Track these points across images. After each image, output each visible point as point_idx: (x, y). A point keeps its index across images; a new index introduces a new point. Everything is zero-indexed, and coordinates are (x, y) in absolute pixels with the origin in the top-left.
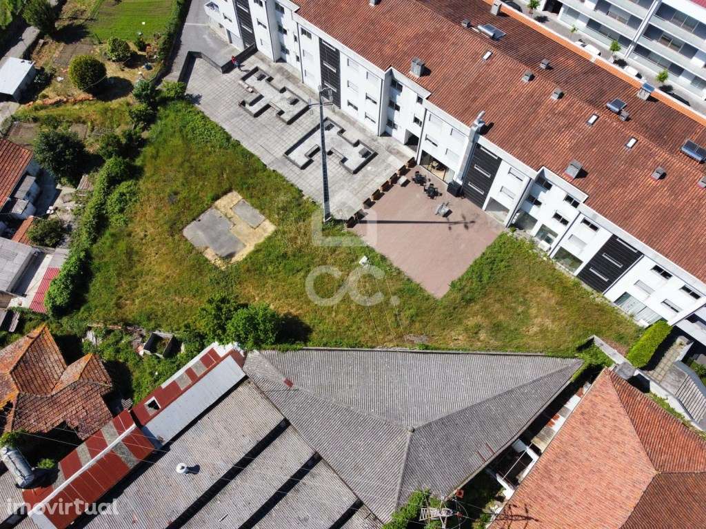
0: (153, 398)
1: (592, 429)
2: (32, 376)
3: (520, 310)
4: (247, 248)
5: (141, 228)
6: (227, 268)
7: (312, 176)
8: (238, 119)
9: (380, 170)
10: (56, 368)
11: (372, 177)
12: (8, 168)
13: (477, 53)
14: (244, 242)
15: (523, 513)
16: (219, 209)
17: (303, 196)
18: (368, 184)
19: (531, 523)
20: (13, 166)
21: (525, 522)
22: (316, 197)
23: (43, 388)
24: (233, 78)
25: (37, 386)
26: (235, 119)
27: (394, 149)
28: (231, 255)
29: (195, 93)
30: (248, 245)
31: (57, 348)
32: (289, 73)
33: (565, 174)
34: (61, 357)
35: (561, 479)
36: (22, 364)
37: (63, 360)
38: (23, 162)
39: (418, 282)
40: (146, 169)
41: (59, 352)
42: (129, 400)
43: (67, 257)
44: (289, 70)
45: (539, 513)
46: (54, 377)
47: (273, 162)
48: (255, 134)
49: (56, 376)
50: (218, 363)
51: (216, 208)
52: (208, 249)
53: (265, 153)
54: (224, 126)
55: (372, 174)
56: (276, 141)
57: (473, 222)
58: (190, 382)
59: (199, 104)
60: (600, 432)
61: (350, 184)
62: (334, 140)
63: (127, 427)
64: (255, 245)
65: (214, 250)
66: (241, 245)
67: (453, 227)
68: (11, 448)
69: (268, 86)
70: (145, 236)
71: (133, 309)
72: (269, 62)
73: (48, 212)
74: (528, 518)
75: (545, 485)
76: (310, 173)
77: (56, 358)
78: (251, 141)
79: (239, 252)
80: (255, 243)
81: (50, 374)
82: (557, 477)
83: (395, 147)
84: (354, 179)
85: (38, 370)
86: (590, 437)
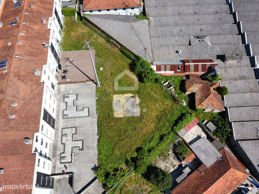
0: (178, 71)
1: (99, 5)
2: (205, 92)
3: (82, 35)
4: (126, 96)
5: (151, 127)
6: (136, 94)
7: (89, 103)
8: (89, 144)
9: (69, 89)
10: (198, 93)
11: (74, 89)
12: (185, 189)
13: (18, 60)
14: (126, 98)
15: (124, 4)
16: (124, 114)
17: (97, 99)
18: (77, 88)
19: (124, 2)
20: (182, 189)
21: (125, 3)
22: (94, 95)
23: (204, 88)
24: (73, 167)
25: (205, 89)
26: (90, 146)
27: (58, 92)
28: (132, 97)
29: (92, 172)
30: (125, 97)
31: (196, 99)
32: (53, 151)
33: (46, 23)
34: (196, 96)
35: (112, 3)
36: (207, 97)
37: (196, 95)
38: (177, 190)
39: (94, 56)
40: (135, 149)
41: (196, 97)
42: (183, 79)
43: (180, 131)
44: (52, 152)
45: (122, 2)
46: (200, 90)
47: (94, 118)
48: (90, 133)
49: (199, 91)
50: (158, 65)
51: (124, 115)
52: (137, 104)
53: (93, 123)
54: (96, 146)
55: (73, 90)
56: (86, 124)
57: (66, 58)
58: (167, 66)
59: (95, 165)
60: (98, 3)
61: (82, 92)
62: (70, 110)
63: (187, 65)
64: (123, 95)
65: (135, 102)
66: (127, 98)
67: (71, 61)
68: (217, 74)
69: (66, 151)
70: (151, 123)
71: (169, 102)
72: (54, 163)
73: (177, 167)
74: (124, 3)
75: (116, 5)
76: (88, 105)
77: (197, 96)
78: (93, 131)
79: (129, 96)
80: (123, 96)
81: (201, 92)
82: (113, 4)
83: (57, 92)
84: (79, 92)
85: (203, 94)
86: (101, 4)
